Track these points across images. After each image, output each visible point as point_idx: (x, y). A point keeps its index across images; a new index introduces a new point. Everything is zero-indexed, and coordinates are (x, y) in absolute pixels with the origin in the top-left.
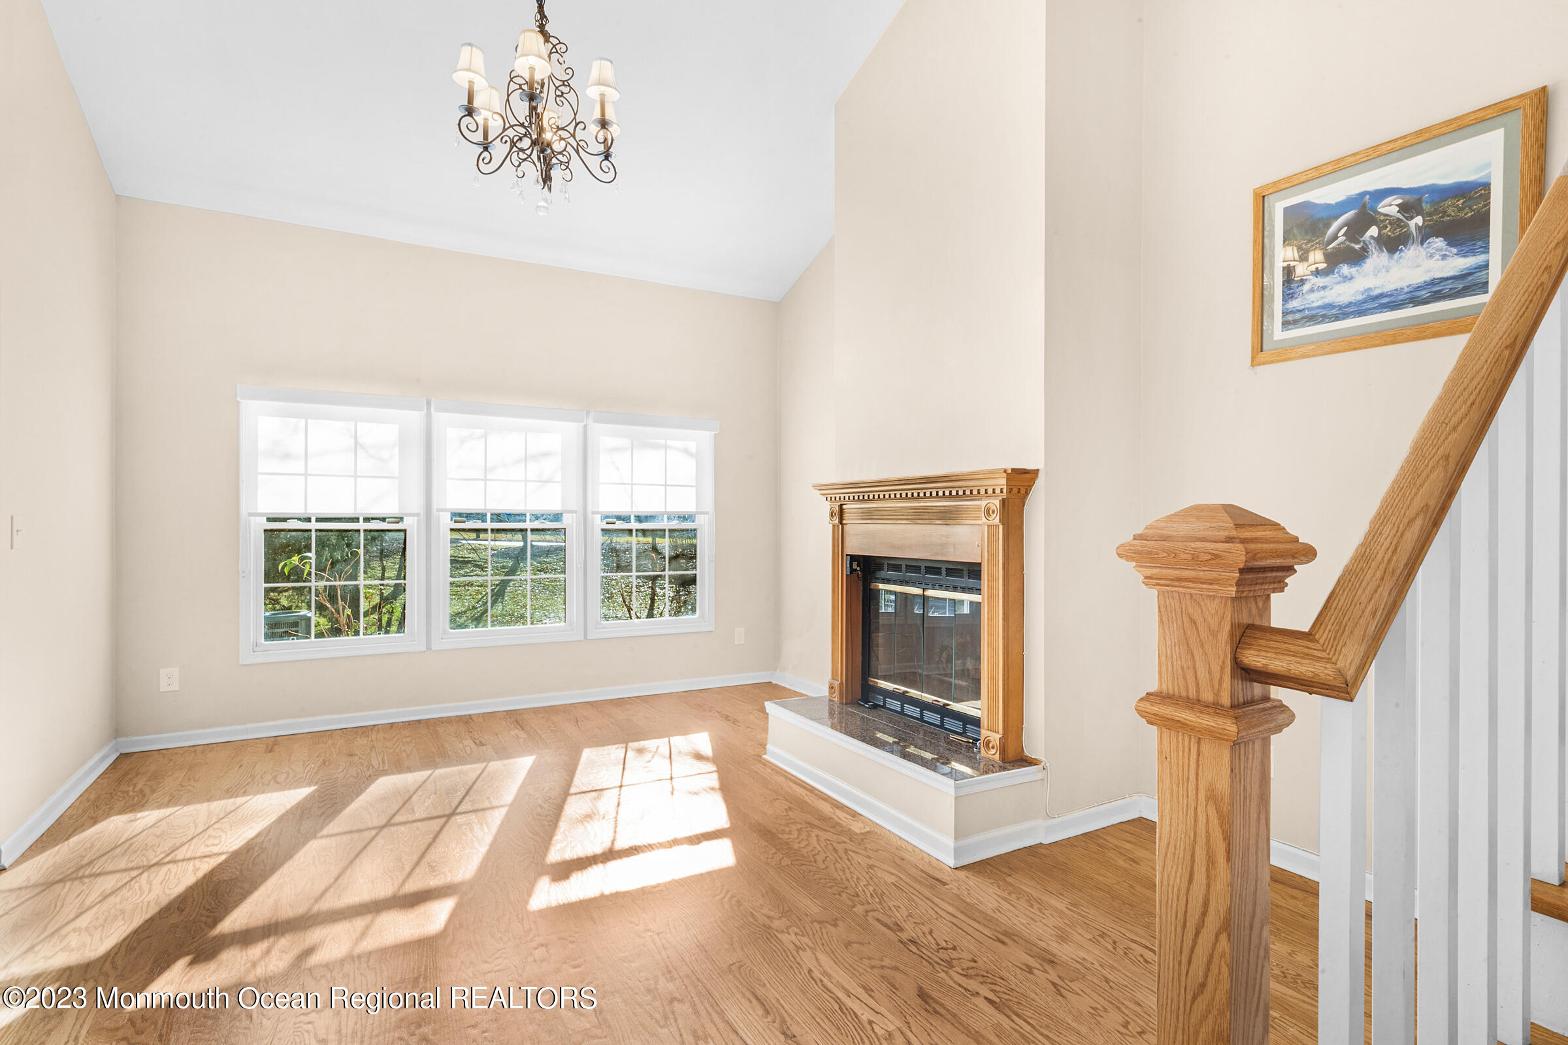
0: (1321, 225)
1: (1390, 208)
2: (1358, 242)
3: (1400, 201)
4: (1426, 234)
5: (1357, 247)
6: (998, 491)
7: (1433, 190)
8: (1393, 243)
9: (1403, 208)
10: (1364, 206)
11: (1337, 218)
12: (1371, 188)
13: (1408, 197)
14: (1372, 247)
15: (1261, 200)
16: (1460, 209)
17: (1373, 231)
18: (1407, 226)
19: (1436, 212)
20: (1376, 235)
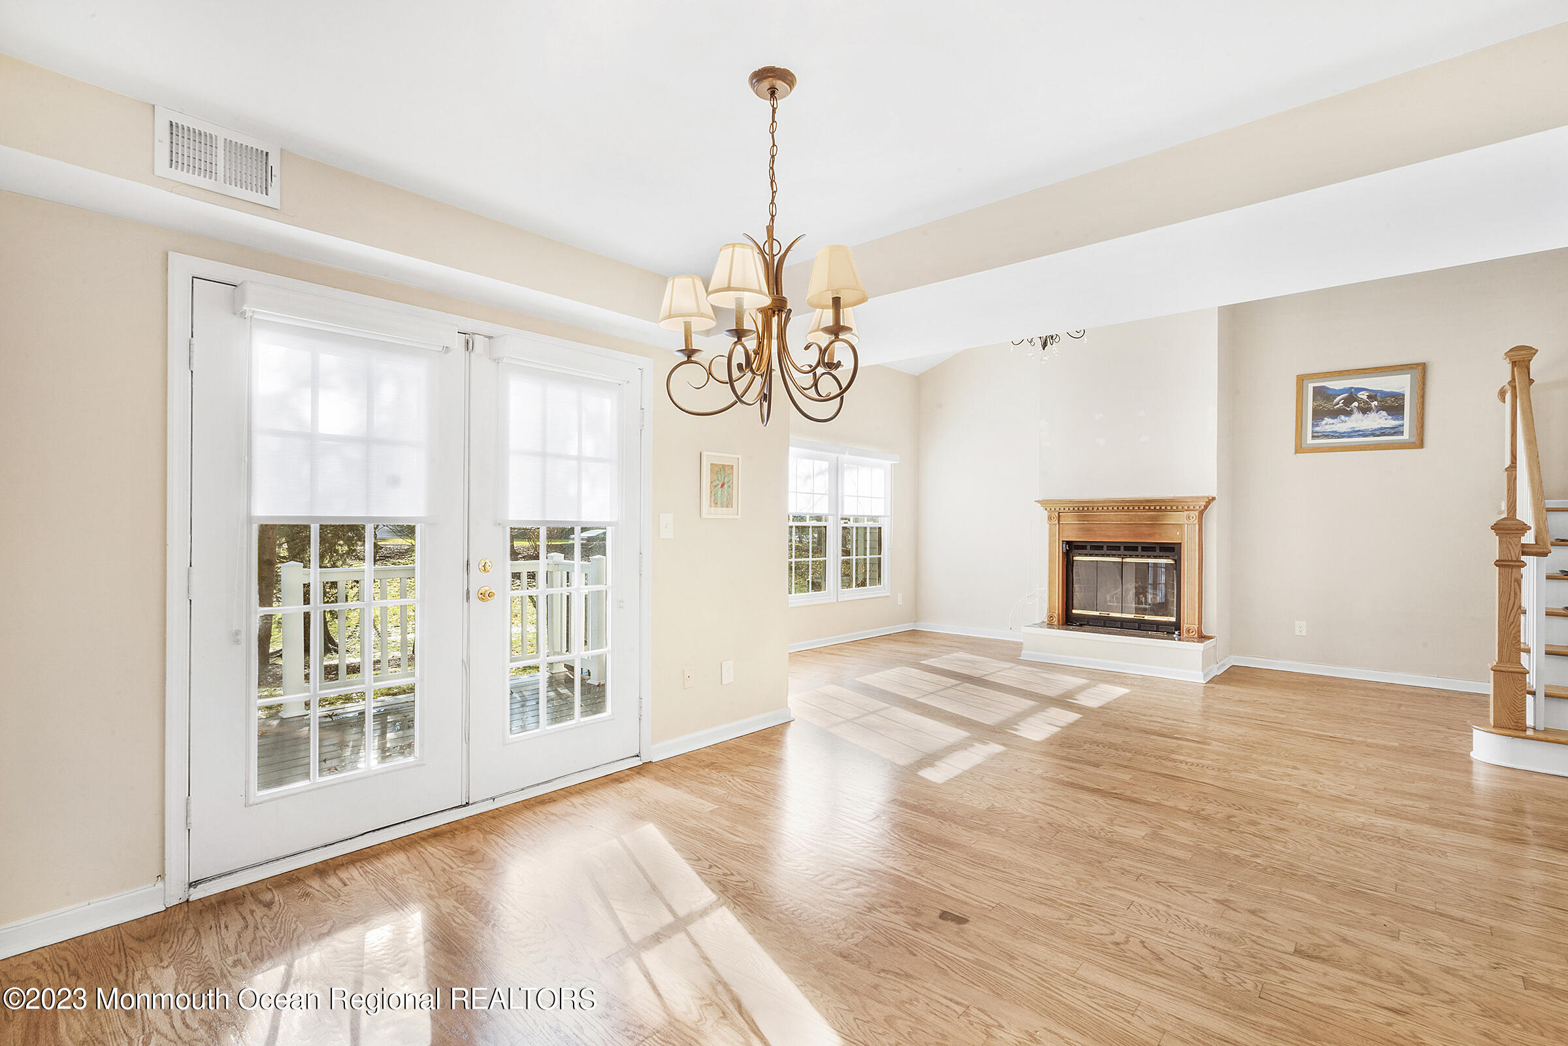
0: (1331, 397)
1: (1363, 396)
2: (1349, 407)
3: (1368, 394)
4: (1379, 409)
5: (1348, 409)
6: (1197, 507)
7: (1382, 392)
8: (1365, 410)
9: (1369, 397)
10: (1352, 393)
11: (1339, 395)
12: (1355, 386)
13: (1371, 393)
14: (1355, 410)
15: (1301, 380)
16: (1393, 402)
17: (1356, 404)
18: (1370, 404)
19: (1383, 401)
20: (1357, 406)
